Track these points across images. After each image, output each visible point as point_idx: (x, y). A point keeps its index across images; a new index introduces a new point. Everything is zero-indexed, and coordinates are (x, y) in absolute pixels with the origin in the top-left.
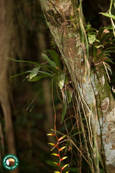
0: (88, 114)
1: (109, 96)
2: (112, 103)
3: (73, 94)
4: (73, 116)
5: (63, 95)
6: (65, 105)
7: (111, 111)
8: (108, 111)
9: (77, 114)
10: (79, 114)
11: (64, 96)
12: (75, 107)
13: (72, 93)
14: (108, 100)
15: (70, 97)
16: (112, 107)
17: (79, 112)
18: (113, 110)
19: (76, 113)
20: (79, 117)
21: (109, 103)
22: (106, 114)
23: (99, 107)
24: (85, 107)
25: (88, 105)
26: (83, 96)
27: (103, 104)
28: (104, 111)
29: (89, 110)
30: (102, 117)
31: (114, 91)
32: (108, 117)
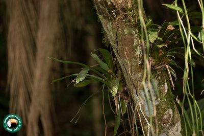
0: (146, 128)
1: (172, 108)
2: (176, 115)
3: (128, 103)
4: (127, 131)
5: (116, 104)
6: (118, 116)
7: (175, 126)
8: (171, 125)
9: (133, 129)
10: (135, 129)
11: (117, 106)
12: (130, 119)
13: (127, 101)
14: (171, 113)
15: (125, 106)
16: (175, 121)
17: (135, 126)
18: (176, 125)
19: (132, 127)
20: (136, 132)
21: (172, 116)
22: (168, 129)
23: (160, 120)
24: (143, 119)
25: (146, 117)
26: (140, 106)
27: (165, 117)
28: (166, 126)
29: (148, 124)
30: (164, 132)
31: (178, 102)
32: (171, 132)
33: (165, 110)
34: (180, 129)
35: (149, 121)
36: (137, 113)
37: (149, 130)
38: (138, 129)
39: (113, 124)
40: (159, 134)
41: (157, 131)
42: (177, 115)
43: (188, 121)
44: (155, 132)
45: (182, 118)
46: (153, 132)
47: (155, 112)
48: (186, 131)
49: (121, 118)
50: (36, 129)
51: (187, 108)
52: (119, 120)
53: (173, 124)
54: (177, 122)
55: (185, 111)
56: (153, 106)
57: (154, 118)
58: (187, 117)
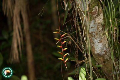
0: (82, 17)
1: (98, 5)
3: (72, 3)
4: (72, 20)
5: (65, 4)
6: (66, 11)
7: (99, 16)
8: (97, 15)
9: (75, 18)
10: (76, 19)
11: (66, 5)
12: (73, 13)
13: (72, 2)
14: (97, 8)
15: (70, 5)
16: (100, 13)
17: (76, 17)
18: (100, 15)
19: (74, 17)
20: (77, 20)
21: (98, 10)
22: (96, 17)
23: (91, 13)
24: (81, 13)
25: (83, 11)
26: (79, 5)
27: (94, 11)
28: (94, 16)
29: (84, 15)
30: (93, 20)
31: (102, 2)
32: (97, 20)
33: (94, 7)
34: (102, 17)
35: (84, 13)
36: (77, 9)
37: (84, 19)
38: (78, 18)
39: (64, 16)
40: (90, 21)
41: (89, 19)
42: (101, 10)
43: (107, 13)
44: (88, 20)
45: (103, 11)
46: (86, 20)
47: (88, 8)
48: (106, 18)
49: (68, 12)
50: (18, 19)
51: (106, 5)
52: (67, 13)
53: (98, 15)
54: (101, 14)
55: (105, 7)
56: (86, 5)
57: (87, 12)
58: (107, 11)
